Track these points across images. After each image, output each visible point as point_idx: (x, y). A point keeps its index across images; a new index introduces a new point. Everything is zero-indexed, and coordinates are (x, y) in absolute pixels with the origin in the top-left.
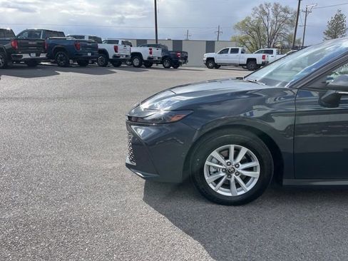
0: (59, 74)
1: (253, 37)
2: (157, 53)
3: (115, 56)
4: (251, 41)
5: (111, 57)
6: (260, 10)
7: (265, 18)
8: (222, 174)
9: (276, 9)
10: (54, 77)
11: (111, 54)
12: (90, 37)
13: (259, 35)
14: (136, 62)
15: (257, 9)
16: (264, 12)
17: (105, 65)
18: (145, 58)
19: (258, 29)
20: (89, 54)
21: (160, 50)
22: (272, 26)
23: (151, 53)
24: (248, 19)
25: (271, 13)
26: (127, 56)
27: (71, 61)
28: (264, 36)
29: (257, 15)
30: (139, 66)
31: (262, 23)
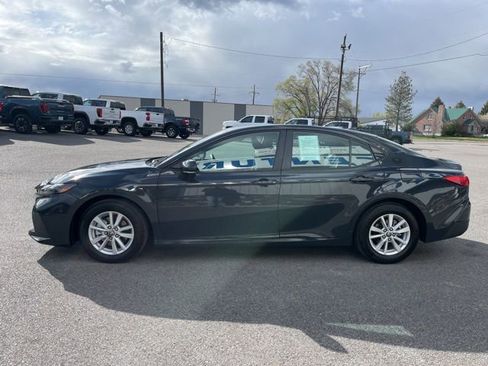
0: (13, 143)
1: (301, 101)
2: (157, 119)
3: (97, 122)
4: (298, 105)
5: (92, 122)
6: (307, 68)
7: (315, 77)
8: (104, 236)
9: (327, 69)
10: (5, 147)
11: (93, 118)
12: (65, 97)
13: (307, 98)
14: (129, 129)
15: (304, 67)
16: (312, 71)
17: (84, 132)
18: (141, 124)
19: (305, 92)
20: (61, 119)
21: (161, 116)
22: (323, 88)
23: (148, 119)
24: (293, 78)
25: (321, 72)
26: (114, 122)
27: (34, 127)
28: (314, 100)
29: (304, 74)
30: (132, 135)
31: (311, 84)
